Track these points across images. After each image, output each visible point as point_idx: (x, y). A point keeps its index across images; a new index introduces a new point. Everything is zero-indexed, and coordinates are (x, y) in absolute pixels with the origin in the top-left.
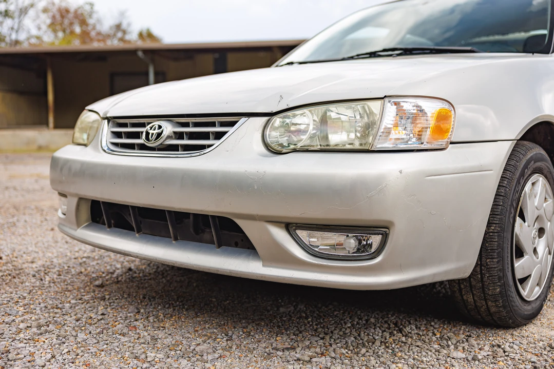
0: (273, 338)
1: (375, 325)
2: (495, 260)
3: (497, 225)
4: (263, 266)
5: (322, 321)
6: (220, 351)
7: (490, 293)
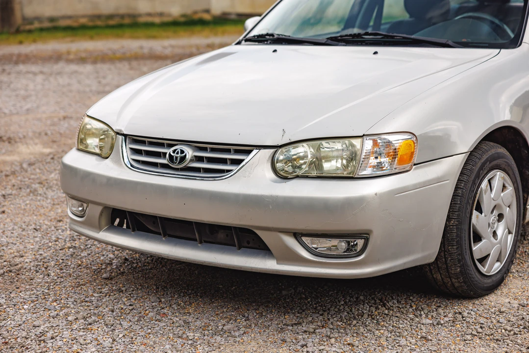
0: (282, 317)
1: (364, 302)
2: (455, 247)
3: (456, 220)
4: (277, 263)
5: (319, 300)
6: (243, 329)
7: (453, 272)
